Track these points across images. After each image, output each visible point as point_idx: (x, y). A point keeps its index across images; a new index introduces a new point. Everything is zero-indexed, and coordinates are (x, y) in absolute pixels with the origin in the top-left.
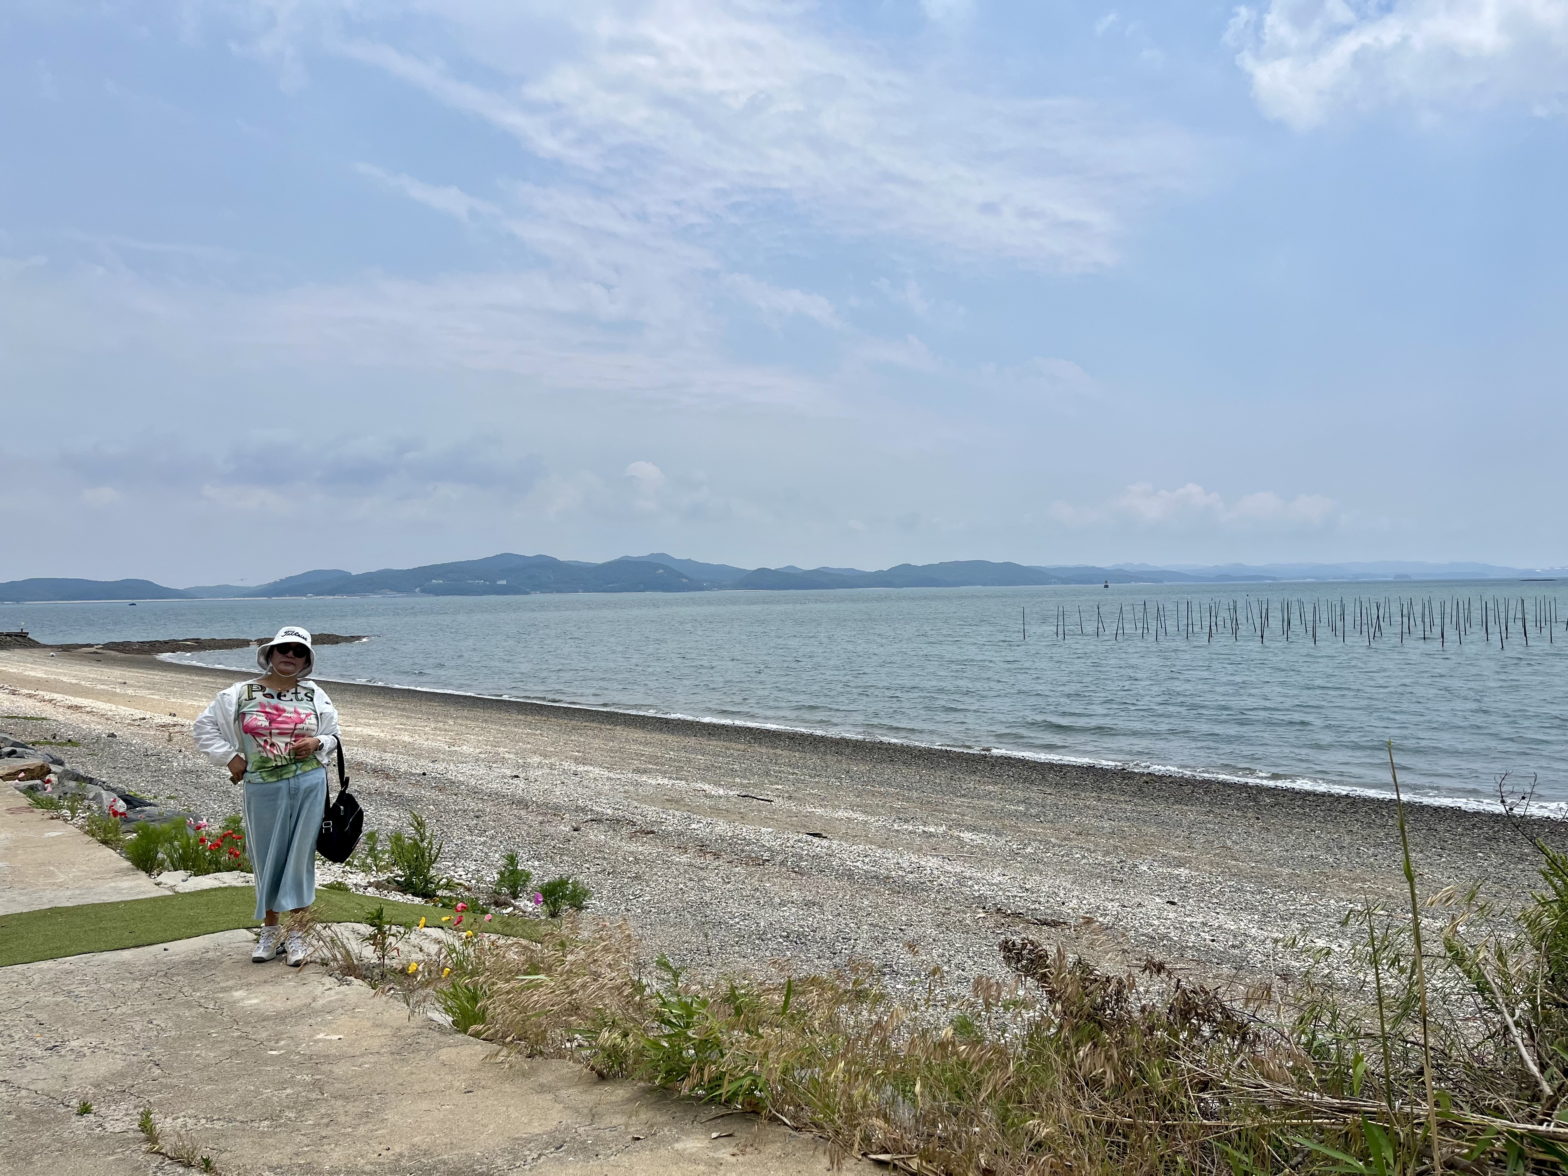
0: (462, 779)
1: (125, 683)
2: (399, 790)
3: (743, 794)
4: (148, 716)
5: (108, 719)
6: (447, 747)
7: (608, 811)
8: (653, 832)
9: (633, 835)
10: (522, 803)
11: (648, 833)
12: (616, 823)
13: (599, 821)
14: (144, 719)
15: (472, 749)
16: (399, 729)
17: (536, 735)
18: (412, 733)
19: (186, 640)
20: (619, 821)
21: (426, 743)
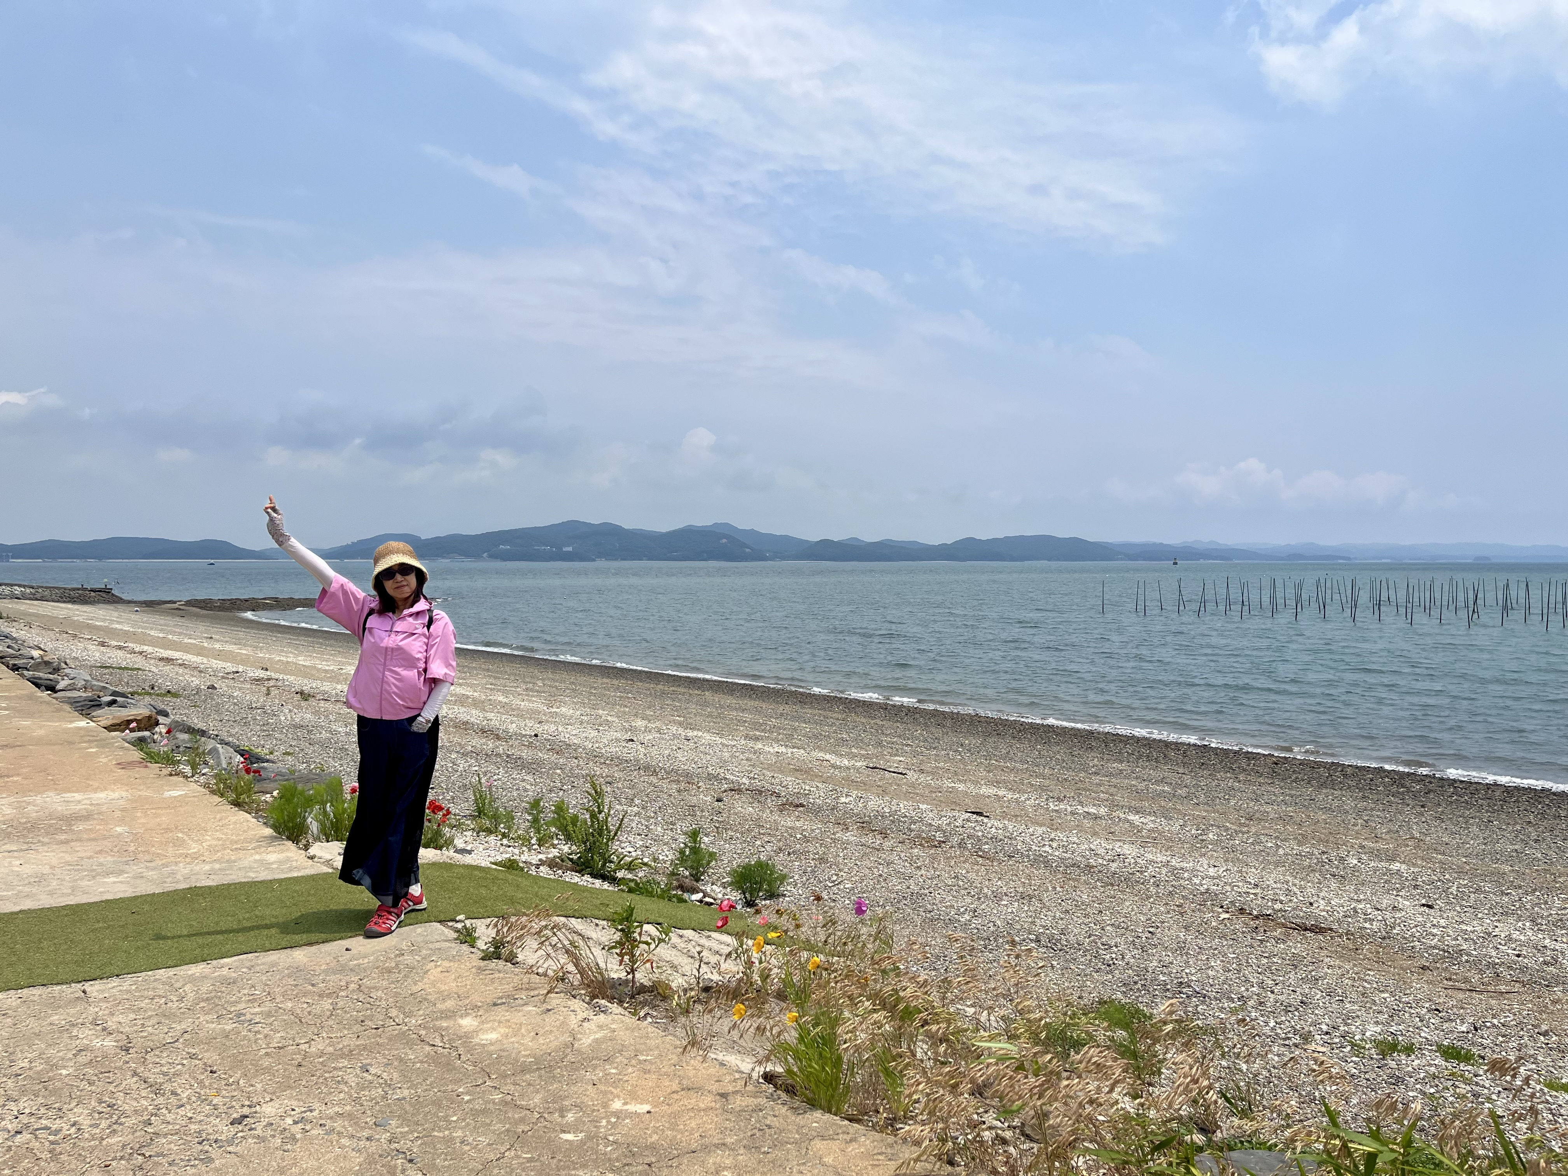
0: (576, 741)
1: (211, 638)
2: (516, 752)
3: (871, 765)
4: (240, 670)
5: (201, 672)
6: (545, 708)
7: (744, 780)
8: (802, 805)
9: (782, 808)
10: (649, 769)
11: (797, 806)
12: (758, 794)
13: (739, 791)
14: (237, 672)
15: (571, 711)
16: (491, 689)
17: (629, 698)
18: (505, 693)
19: (265, 599)
20: (761, 792)
21: (523, 704)
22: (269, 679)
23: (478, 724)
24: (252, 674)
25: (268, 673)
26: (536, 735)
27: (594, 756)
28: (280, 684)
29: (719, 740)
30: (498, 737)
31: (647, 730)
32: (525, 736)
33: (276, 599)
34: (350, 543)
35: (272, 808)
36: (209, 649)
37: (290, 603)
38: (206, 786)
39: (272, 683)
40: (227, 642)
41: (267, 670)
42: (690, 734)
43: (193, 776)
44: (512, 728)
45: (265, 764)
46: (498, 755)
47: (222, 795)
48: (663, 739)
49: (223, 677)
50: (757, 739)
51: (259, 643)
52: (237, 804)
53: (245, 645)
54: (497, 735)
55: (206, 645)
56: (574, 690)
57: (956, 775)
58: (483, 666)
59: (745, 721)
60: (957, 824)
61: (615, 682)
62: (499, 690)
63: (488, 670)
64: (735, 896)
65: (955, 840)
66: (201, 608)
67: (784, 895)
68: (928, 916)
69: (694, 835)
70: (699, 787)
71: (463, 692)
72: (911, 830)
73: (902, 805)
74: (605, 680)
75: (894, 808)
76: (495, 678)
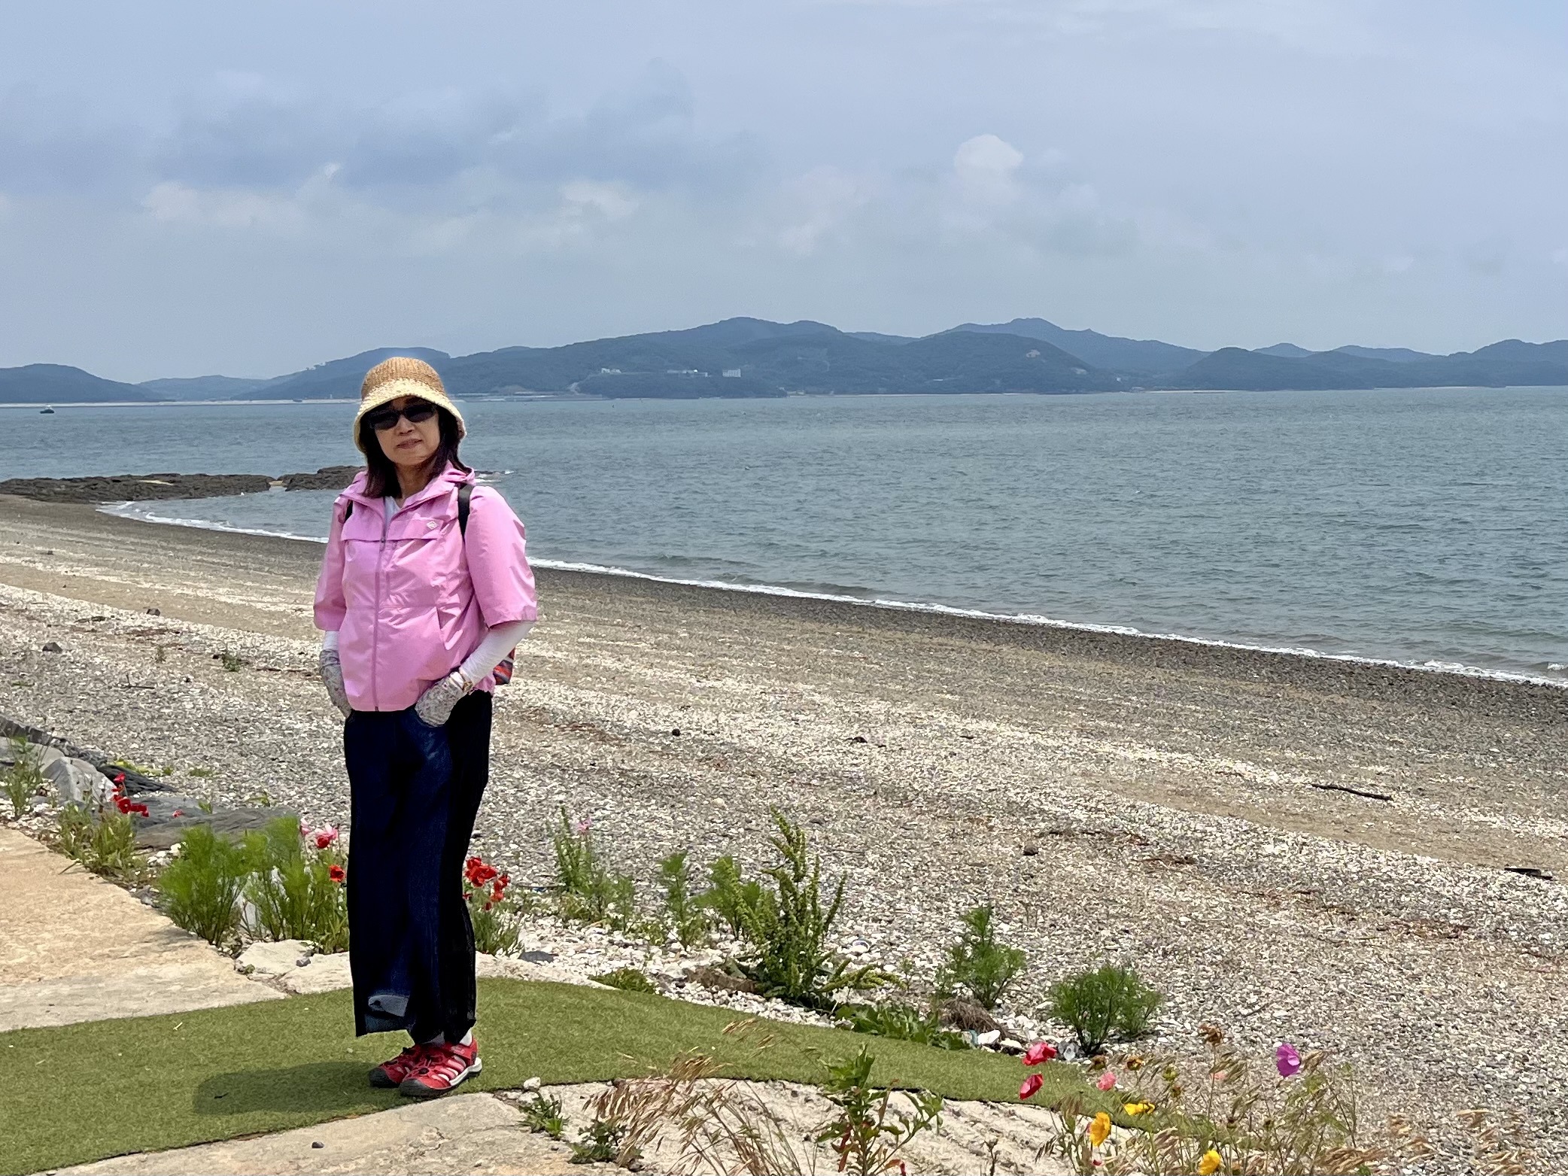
0: (752, 743)
1: (50, 553)
2: (638, 766)
3: (1323, 782)
4: (107, 614)
5: (30, 618)
6: (693, 680)
7: (1080, 814)
8: (1190, 861)
9: (1151, 867)
10: (895, 795)
11: (1180, 862)
12: (1103, 839)
13: (1068, 834)
14: (101, 619)
15: (744, 686)
16: (589, 646)
17: (854, 659)
18: (618, 654)
19: (151, 477)
20: (1110, 837)
21: (650, 672)
22: (161, 632)
23: (564, 713)
24: (129, 623)
25: (161, 619)
26: (676, 733)
27: (787, 770)
28: (182, 640)
29: (1028, 738)
30: (603, 737)
31: (890, 720)
32: (655, 734)
33: (172, 478)
34: (312, 367)
35: (170, 877)
36: (45, 575)
37: (201, 485)
38: (43, 836)
39: (167, 638)
40: (80, 560)
41: (157, 613)
42: (973, 726)
43: (16, 818)
44: (630, 719)
45: (157, 794)
46: (603, 771)
47: (73, 854)
48: (920, 736)
49: (73, 629)
50: (1101, 735)
51: (142, 562)
52: (101, 870)
53: (115, 567)
54: (602, 732)
55: (40, 566)
56: (749, 646)
57: (1488, 798)
58: (572, 601)
59: (1079, 701)
60: (1490, 893)
61: (828, 628)
62: (602, 647)
63: (582, 609)
64: (1061, 1035)
65: (1487, 923)
66: (28, 496)
67: (1157, 1033)
68: (1435, 1069)
69: (980, 920)
70: (991, 829)
71: (535, 651)
72: (1399, 905)
73: (1382, 859)
74: (808, 625)
75: (1367, 865)
76: (597, 623)
